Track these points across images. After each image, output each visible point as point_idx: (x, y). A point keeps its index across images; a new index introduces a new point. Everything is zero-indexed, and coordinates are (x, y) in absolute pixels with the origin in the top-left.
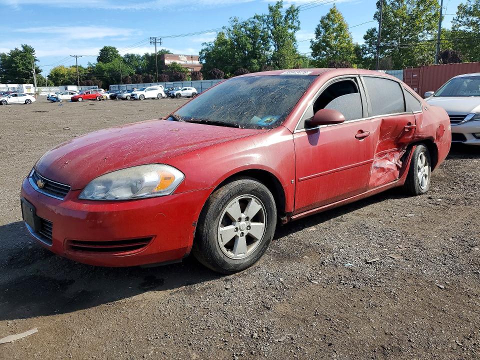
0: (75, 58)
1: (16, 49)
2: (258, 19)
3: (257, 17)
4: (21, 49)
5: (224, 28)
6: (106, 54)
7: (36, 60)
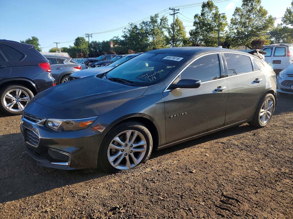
0: (56, 44)
1: (29, 39)
2: (144, 24)
3: (143, 23)
4: (31, 39)
5: (125, 28)
6: (79, 41)
7: (39, 45)
